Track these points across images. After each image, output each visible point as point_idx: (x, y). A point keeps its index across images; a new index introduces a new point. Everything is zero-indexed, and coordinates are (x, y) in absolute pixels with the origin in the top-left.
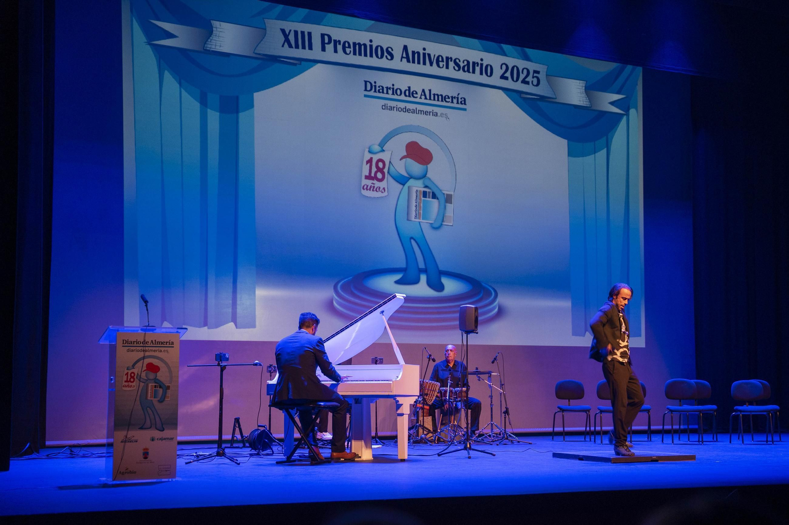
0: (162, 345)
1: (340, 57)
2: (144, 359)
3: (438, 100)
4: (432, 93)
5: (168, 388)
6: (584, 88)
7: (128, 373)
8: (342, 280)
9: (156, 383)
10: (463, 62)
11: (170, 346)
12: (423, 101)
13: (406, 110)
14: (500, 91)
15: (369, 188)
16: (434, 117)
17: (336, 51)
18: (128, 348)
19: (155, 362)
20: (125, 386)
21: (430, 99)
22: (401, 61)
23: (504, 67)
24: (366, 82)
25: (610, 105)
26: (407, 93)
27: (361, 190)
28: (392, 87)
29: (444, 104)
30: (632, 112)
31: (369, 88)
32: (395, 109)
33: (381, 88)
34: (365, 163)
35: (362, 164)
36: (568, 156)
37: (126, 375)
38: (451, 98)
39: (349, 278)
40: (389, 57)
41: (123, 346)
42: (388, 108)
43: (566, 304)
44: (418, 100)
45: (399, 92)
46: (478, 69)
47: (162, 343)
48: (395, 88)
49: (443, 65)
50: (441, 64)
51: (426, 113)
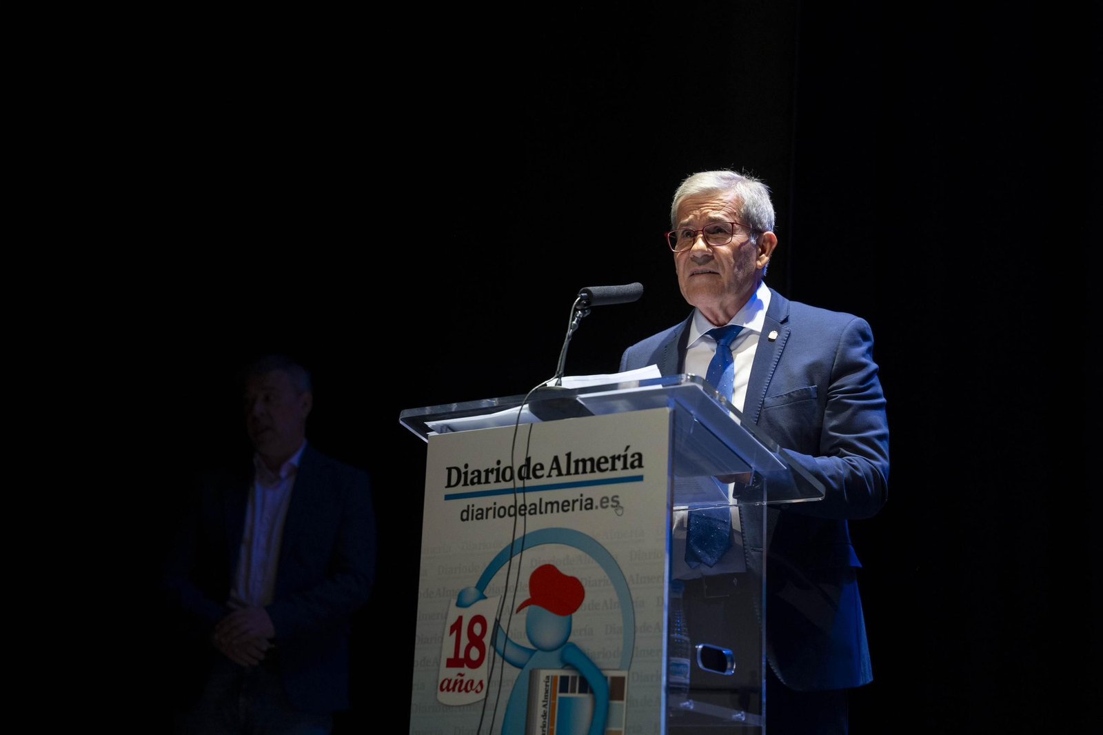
0: (598, 476)
2: (522, 550)
5: (616, 688)
7: (460, 618)
9: (566, 664)
11: (630, 473)
18: (463, 503)
19: (567, 560)
20: (447, 686)
37: (453, 628)
41: (448, 497)
47: (596, 465)
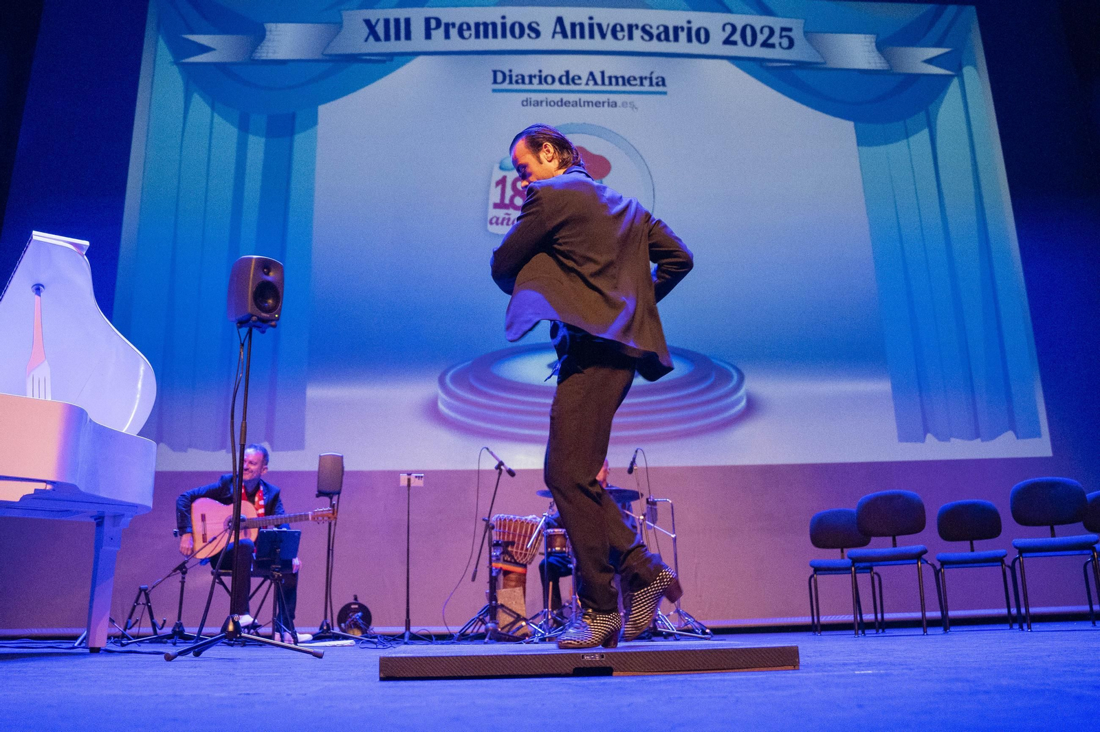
1: (456, 43)
3: (617, 84)
4: (606, 75)
6: (874, 44)
8: (453, 367)
10: (658, 28)
12: (591, 87)
13: (563, 103)
14: (725, 62)
15: (500, 221)
16: (610, 108)
17: (447, 36)
21: (603, 83)
22: (553, 37)
23: (729, 29)
24: (495, 72)
25: (925, 65)
26: (564, 80)
27: (486, 225)
28: (538, 73)
29: (628, 88)
30: (968, 71)
31: (500, 77)
32: (544, 104)
33: (520, 77)
34: (493, 184)
35: (489, 186)
36: (858, 145)
38: (638, 80)
39: (466, 364)
40: (533, 35)
42: (532, 103)
43: (882, 387)
44: (583, 87)
45: (549, 80)
46: (683, 36)
48: (543, 75)
49: (624, 36)
50: (620, 35)
51: (597, 104)
